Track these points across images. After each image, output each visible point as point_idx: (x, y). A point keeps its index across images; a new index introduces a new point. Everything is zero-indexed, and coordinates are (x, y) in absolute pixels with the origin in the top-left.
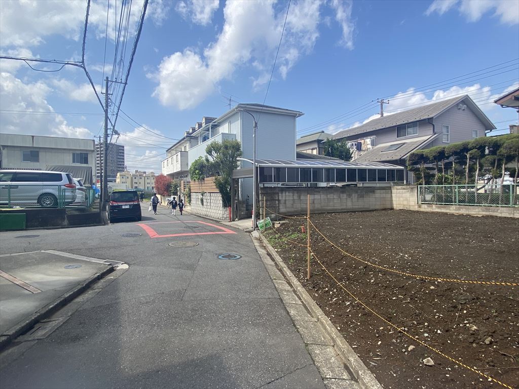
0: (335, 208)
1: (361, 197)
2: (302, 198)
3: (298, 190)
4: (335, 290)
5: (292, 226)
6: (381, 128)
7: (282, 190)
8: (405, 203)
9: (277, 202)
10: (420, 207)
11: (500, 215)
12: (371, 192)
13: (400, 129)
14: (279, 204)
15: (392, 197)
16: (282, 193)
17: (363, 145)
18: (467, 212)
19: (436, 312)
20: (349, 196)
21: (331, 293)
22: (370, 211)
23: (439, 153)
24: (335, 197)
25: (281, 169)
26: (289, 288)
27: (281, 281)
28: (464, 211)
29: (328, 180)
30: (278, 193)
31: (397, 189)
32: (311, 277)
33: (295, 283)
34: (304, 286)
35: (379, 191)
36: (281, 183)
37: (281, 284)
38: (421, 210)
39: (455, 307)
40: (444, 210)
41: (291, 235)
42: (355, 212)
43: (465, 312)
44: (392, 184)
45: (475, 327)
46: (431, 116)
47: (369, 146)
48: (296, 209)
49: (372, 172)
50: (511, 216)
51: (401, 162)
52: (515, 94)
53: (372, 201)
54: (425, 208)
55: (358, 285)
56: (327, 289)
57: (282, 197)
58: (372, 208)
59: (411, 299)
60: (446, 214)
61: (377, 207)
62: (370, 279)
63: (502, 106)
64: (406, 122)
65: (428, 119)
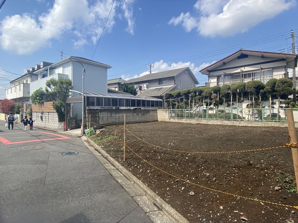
0: (130, 121)
1: (143, 115)
2: (113, 115)
3: (111, 111)
4: (141, 165)
5: (108, 132)
6: (151, 79)
7: (101, 111)
8: (163, 118)
9: (98, 118)
10: (170, 120)
11: (203, 123)
12: (148, 112)
13: (160, 81)
14: (99, 119)
15: (157, 115)
16: (101, 113)
17: (142, 88)
18: (190, 122)
19: (191, 170)
20: (138, 114)
21: (139, 167)
22: (148, 122)
23: (178, 94)
24: (130, 115)
25: (100, 99)
26: (114, 167)
27: (108, 165)
28: (189, 121)
29: (127, 106)
30: (98, 113)
31: (160, 111)
32: (126, 160)
33: (117, 164)
34: (123, 165)
35: (151, 112)
36: (100, 107)
37: (109, 166)
38: (171, 121)
39: (198, 166)
40: (180, 121)
41: (108, 137)
42: (140, 123)
43: (203, 168)
44: (157, 108)
45: (208, 174)
46: (174, 75)
47: (146, 88)
48: (109, 122)
49: (148, 101)
50: (207, 123)
51: (161, 97)
52: (207, 69)
53: (148, 117)
54: (172, 120)
55: (152, 161)
56: (136, 165)
57: (101, 115)
58: (148, 120)
59: (179, 165)
60: (181, 123)
61: (151, 120)
62: (158, 157)
63: (202, 73)
64: (163, 77)
65: (173, 77)
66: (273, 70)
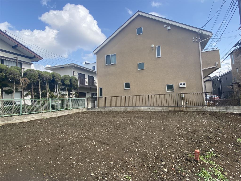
66: (22, 63)
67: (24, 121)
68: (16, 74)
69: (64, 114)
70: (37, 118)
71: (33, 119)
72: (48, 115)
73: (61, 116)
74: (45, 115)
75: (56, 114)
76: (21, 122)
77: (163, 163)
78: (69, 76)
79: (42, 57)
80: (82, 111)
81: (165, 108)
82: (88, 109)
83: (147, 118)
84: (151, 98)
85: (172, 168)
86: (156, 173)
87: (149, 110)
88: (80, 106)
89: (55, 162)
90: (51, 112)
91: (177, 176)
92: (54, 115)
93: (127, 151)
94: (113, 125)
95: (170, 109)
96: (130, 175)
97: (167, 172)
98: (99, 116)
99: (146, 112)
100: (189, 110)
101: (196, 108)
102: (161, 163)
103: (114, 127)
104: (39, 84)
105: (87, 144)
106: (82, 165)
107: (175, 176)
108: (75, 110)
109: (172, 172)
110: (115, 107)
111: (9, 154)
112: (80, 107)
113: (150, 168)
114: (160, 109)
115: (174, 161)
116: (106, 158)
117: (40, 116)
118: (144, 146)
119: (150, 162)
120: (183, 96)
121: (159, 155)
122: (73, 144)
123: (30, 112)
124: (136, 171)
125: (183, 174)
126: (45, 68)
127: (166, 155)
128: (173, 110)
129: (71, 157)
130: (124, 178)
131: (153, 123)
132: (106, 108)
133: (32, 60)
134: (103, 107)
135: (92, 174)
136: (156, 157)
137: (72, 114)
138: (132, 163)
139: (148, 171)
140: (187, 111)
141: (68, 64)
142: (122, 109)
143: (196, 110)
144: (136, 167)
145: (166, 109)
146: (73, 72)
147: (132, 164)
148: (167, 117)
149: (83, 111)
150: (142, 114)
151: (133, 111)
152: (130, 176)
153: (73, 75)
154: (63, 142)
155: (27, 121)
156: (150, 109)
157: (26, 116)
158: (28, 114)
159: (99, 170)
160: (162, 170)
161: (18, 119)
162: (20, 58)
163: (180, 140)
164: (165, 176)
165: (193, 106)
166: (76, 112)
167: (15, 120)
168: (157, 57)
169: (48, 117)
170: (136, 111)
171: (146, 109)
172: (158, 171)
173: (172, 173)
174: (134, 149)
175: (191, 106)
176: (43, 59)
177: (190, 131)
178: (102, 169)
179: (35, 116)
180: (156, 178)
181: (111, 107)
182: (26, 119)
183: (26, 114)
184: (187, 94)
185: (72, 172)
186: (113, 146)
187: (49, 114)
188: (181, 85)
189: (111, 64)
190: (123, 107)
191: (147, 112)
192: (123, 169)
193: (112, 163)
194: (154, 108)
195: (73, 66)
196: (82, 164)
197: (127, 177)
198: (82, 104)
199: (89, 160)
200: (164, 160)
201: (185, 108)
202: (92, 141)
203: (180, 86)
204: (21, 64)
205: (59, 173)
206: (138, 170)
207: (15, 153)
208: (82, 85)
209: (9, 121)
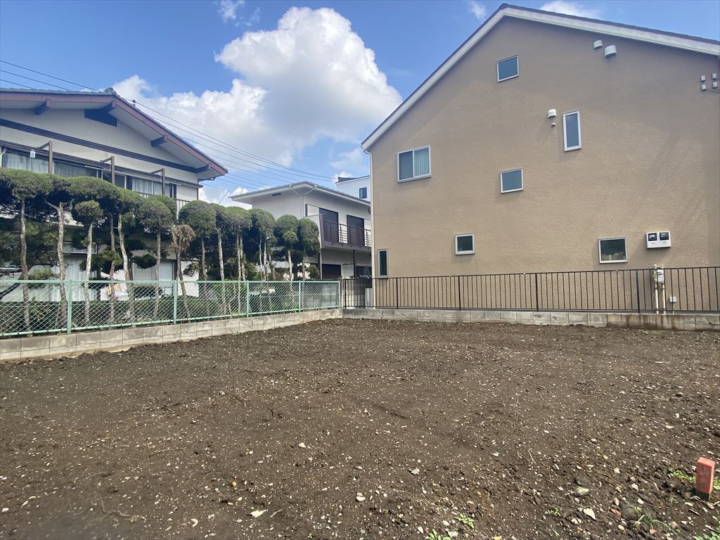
66: (175, 186)
67: (182, 338)
68: (162, 216)
69: (282, 325)
70: (215, 333)
71: (205, 336)
72: (242, 325)
73: (276, 329)
74: (235, 325)
75: (261, 322)
76: (175, 340)
77: (582, 491)
78: (295, 218)
79: (225, 167)
80: (329, 317)
81: (592, 317)
82: (345, 311)
83: (530, 346)
84: (544, 282)
85: (613, 510)
86: (557, 519)
87: (538, 322)
88: (323, 304)
89: (260, 452)
90: (249, 316)
91: (629, 535)
92: (257, 325)
93: (462, 441)
94: (420, 361)
95: (613, 320)
96: (471, 514)
97: (593, 520)
98: (378, 332)
99: (526, 326)
100: (680, 324)
101: (707, 317)
102: (573, 490)
103: (422, 367)
104: (218, 241)
105: (343, 410)
106: (332, 467)
107: (622, 533)
108: (310, 313)
109: (611, 521)
110: (427, 308)
111: (149, 422)
112: (325, 306)
113: (537, 499)
114: (576, 318)
115: (618, 488)
116: (401, 457)
117: (222, 326)
118: (518, 432)
119: (538, 482)
120: (661, 279)
121: (566, 463)
122: (307, 407)
123: (197, 316)
124: (492, 505)
125: (652, 531)
126: (232, 197)
127: (592, 466)
128: (621, 324)
129: (302, 445)
130: (454, 522)
131: (551, 363)
132: (397, 312)
133: (201, 175)
134: (390, 308)
135: (361, 498)
136: (557, 470)
137: (303, 325)
138: (477, 479)
139: (530, 510)
140: (674, 329)
141: (293, 185)
142: (449, 317)
143: (709, 327)
144: (490, 493)
145: (598, 321)
146: (306, 205)
147: (479, 483)
148: (598, 346)
149: (333, 317)
150: (513, 333)
151: (481, 323)
152: (473, 515)
153: (306, 215)
154: (280, 399)
155: (190, 338)
156: (542, 319)
157: (187, 326)
158: (192, 321)
159: (379, 489)
160: (577, 513)
161: (168, 333)
162: (171, 173)
163: (644, 421)
164: (586, 530)
165: (695, 311)
166: (313, 319)
167: (162, 336)
168: (566, 149)
169: (242, 331)
170: (494, 324)
171: (526, 317)
172: (563, 512)
173: (610, 523)
174: (486, 440)
175: (688, 311)
176: (226, 172)
177: (680, 396)
178: (387, 486)
179: (210, 328)
180: (555, 534)
181: (412, 308)
182: (186, 335)
183: (187, 322)
184: (674, 272)
185: (305, 485)
186: (421, 423)
187: (245, 322)
188: (655, 239)
189: (415, 177)
190: (451, 309)
191: (529, 328)
192: (452, 494)
193: (416, 471)
194: (553, 314)
195: (306, 190)
196: (331, 464)
197: (463, 518)
198: (331, 296)
199: (350, 457)
200: (585, 479)
201: (667, 316)
202: (359, 403)
203: (651, 244)
204: (173, 186)
205: (271, 484)
206: (495, 501)
207: (162, 421)
208: (329, 244)
209: (146, 336)
